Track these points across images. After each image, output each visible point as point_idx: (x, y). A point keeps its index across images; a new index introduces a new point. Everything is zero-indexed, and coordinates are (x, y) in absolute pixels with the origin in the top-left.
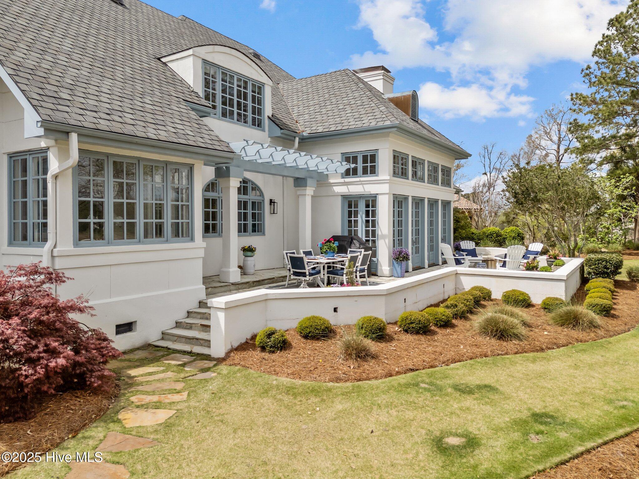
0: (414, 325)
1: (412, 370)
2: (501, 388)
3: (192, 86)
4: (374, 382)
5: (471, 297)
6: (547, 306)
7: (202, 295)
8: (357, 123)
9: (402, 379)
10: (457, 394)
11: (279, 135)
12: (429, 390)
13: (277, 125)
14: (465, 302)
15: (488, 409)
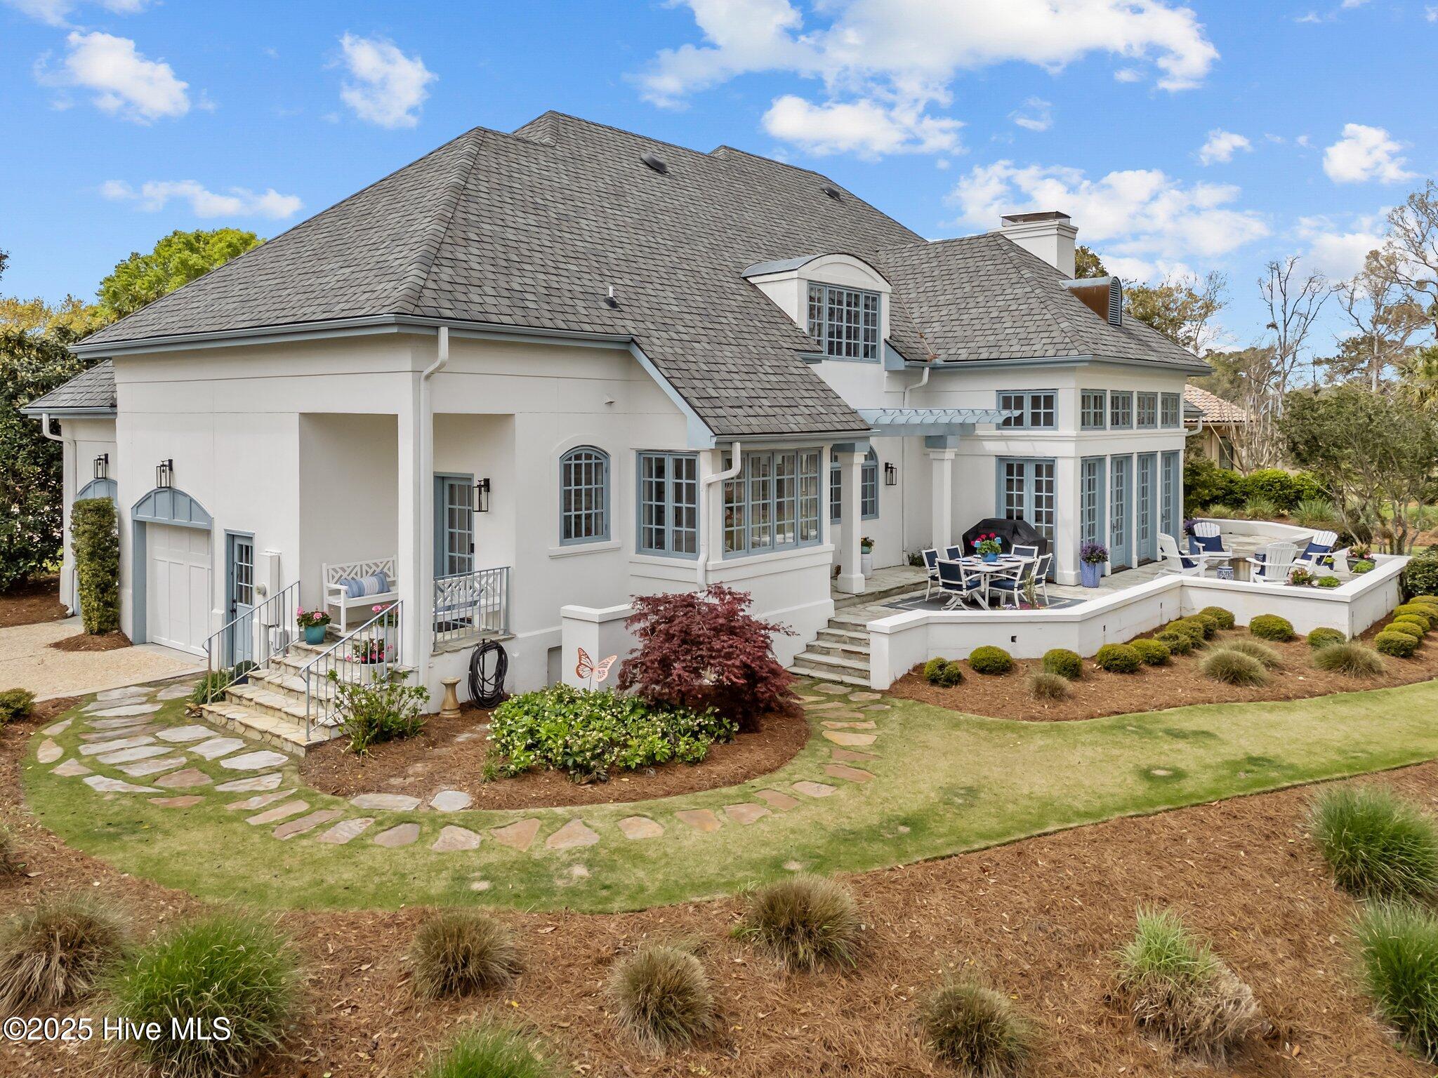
0: (1118, 662)
1: (1117, 713)
2: (1221, 736)
3: (795, 320)
4: (1072, 723)
5: (1201, 626)
6: (1316, 640)
7: (831, 613)
8: (1024, 348)
9: (1105, 721)
10: (1169, 738)
11: (903, 368)
12: (1136, 733)
13: (900, 354)
14: (1191, 632)
15: (1201, 752)
